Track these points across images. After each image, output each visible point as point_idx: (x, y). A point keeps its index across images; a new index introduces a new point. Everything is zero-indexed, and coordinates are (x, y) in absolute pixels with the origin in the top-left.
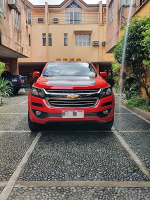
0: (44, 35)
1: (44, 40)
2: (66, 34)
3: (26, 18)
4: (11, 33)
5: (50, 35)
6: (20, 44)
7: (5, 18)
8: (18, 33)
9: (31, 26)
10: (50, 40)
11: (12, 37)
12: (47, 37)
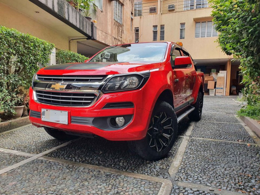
0: (155, 27)
1: (155, 33)
2: (183, 24)
3: (131, 9)
4: (109, 28)
5: (162, 27)
6: (120, 39)
7: (102, 12)
8: (119, 26)
9: (141, 18)
10: (162, 33)
11: (110, 32)
12: (159, 29)
